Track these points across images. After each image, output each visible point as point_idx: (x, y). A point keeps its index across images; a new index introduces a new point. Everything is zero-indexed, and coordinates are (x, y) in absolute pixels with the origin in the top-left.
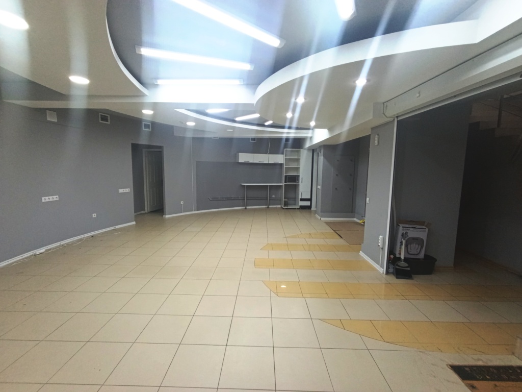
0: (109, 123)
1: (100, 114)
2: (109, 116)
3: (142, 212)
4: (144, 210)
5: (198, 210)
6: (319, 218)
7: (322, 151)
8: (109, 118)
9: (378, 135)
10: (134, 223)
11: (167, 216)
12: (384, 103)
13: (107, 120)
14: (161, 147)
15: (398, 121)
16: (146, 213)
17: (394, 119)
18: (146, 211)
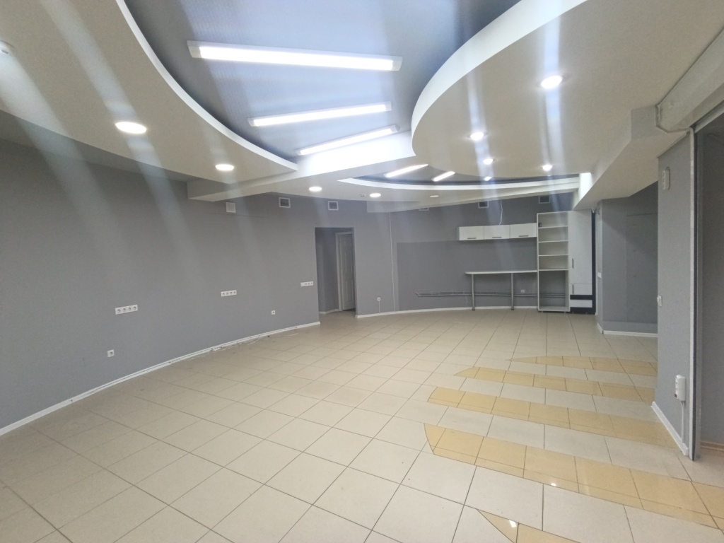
0: (289, 207)
1: (280, 198)
2: (289, 199)
3: (336, 310)
4: (338, 308)
5: (401, 310)
6: (600, 329)
7: (601, 212)
8: (289, 201)
9: (668, 169)
10: (319, 323)
11: (359, 317)
12: (656, 106)
13: (287, 205)
14: (351, 229)
15: (696, 135)
16: (340, 312)
17: (688, 133)
18: (340, 310)
